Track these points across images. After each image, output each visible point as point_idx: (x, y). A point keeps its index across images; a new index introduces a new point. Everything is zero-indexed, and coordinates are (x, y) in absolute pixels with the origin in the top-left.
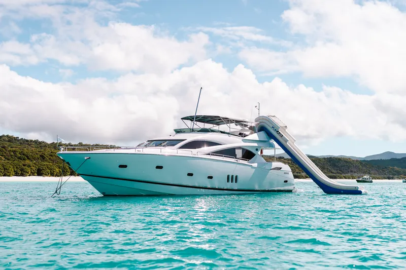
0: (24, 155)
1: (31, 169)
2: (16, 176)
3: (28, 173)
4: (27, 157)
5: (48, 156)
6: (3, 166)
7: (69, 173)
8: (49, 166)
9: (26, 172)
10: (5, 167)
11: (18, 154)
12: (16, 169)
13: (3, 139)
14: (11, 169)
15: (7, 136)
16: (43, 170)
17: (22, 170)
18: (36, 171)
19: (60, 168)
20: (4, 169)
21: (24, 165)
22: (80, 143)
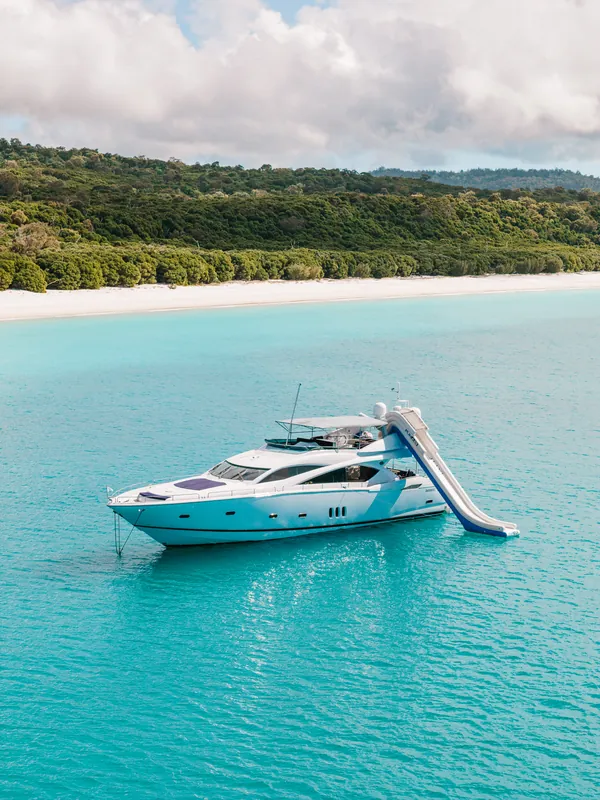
0: (124, 222)
1: (143, 268)
2: (108, 285)
3: (135, 278)
4: (132, 227)
5: (183, 221)
6: (79, 266)
7: (232, 274)
8: (184, 259)
9: (131, 276)
10: (84, 268)
11: (111, 222)
12: (107, 271)
13: (74, 162)
14: (97, 272)
15: (84, 152)
16: (170, 268)
17: (121, 272)
18: (155, 273)
19: (209, 261)
20: (82, 272)
21: (126, 259)
22: (264, 166)
